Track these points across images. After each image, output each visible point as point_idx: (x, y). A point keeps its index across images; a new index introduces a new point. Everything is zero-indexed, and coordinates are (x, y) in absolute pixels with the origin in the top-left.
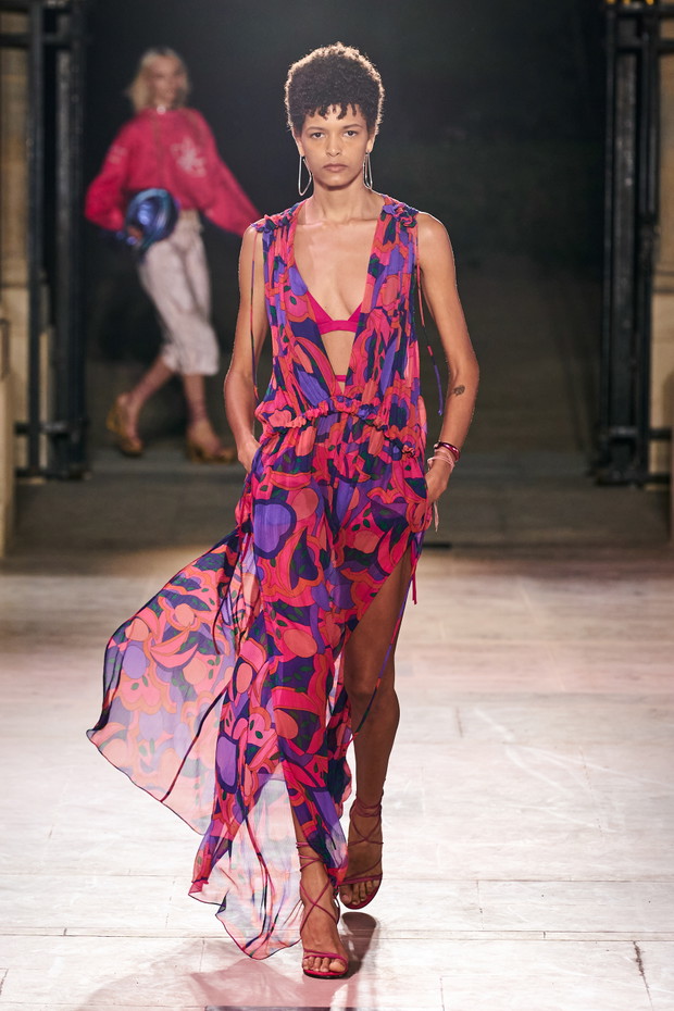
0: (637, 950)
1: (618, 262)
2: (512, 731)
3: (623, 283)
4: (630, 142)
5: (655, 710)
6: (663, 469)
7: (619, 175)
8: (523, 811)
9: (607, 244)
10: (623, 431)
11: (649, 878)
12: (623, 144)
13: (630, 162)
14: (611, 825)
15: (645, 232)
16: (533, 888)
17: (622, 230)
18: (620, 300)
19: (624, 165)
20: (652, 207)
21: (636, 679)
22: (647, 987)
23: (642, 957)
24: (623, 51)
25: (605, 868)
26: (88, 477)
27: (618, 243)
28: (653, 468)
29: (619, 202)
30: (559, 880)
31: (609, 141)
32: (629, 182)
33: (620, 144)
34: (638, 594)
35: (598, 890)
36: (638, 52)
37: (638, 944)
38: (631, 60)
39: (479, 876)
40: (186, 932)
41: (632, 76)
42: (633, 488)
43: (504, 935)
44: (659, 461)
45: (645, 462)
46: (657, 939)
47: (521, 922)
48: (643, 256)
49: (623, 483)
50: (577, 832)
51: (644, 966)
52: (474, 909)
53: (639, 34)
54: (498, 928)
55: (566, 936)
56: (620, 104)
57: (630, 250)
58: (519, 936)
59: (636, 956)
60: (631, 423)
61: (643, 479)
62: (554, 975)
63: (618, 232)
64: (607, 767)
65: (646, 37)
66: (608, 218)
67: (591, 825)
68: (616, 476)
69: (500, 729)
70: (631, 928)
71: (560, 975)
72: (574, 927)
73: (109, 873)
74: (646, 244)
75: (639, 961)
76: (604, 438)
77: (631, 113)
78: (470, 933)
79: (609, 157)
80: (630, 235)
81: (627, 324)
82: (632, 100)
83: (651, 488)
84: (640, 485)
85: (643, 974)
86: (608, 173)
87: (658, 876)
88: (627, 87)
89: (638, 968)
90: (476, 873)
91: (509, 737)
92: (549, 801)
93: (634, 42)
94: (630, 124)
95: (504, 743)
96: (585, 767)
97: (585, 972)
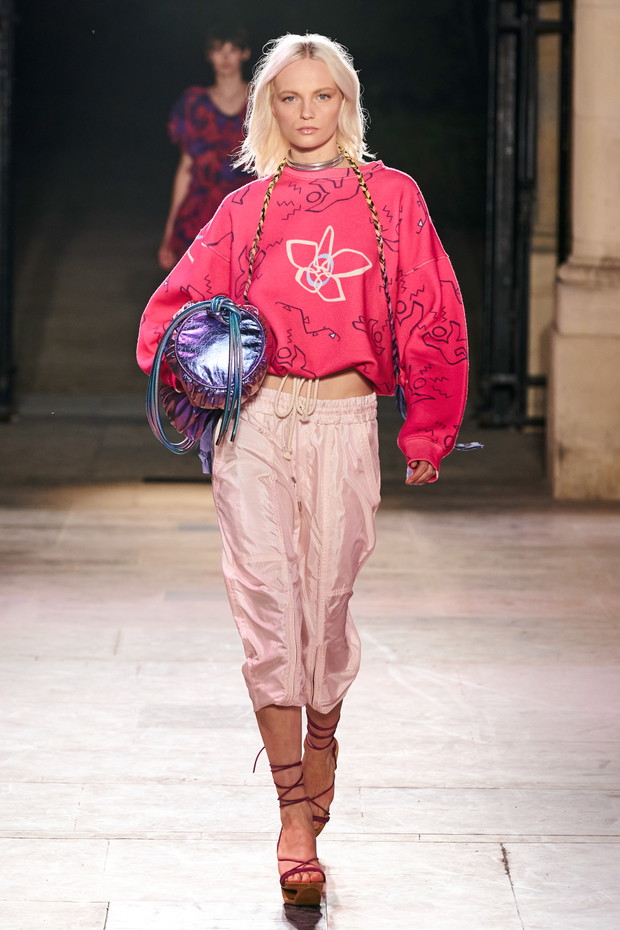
0: (504, 850)
1: (500, 224)
2: (394, 651)
3: (503, 243)
4: (510, 113)
5: (525, 632)
6: (540, 414)
7: (500, 145)
8: (403, 724)
9: (489, 207)
10: (503, 378)
11: (517, 785)
12: (505, 116)
13: (510, 132)
14: (483, 737)
15: (524, 197)
16: (411, 794)
17: (503, 194)
18: (501, 259)
19: (505, 134)
20: (530, 174)
21: (510, 604)
22: (512, 885)
23: (508, 857)
24: (504, 31)
25: (476, 776)
26: (15, 419)
27: (500, 207)
28: (531, 412)
29: (500, 169)
30: (434, 787)
31: (491, 113)
32: (509, 151)
33: (501, 116)
34: (514, 527)
35: (469, 796)
36: (517, 32)
37: (505, 846)
38: (511, 40)
39: (362, 784)
40: (92, 835)
41: (512, 54)
42: (512, 430)
43: (383, 837)
44: (536, 406)
45: (523, 406)
46: (522, 841)
47: (398, 825)
48: (522, 218)
49: (503, 426)
50: (452, 743)
51: (510, 866)
52: (356, 813)
53: (519, 15)
54: (378, 830)
55: (439, 838)
56: (502, 80)
57: (510, 213)
58: (396, 838)
59: (502, 857)
60: (511, 371)
61: (522, 422)
62: (427, 873)
63: (500, 196)
64: (480, 684)
65: (525, 18)
66: (490, 183)
67: (465, 737)
68: (497, 419)
69: (384, 649)
70: (499, 831)
71: (431, 873)
72: (447, 830)
73: (25, 779)
74: (524, 208)
75: (505, 861)
76: (486, 385)
77: (511, 87)
78: (352, 836)
79: (491, 128)
80: (510, 199)
81: (507, 281)
82: (512, 75)
83: (529, 430)
84: (519, 427)
85: (508, 873)
86: (490, 143)
87: (525, 784)
88: (508, 63)
89: (504, 867)
90: (359, 780)
91: (392, 657)
92: (427, 715)
93: (513, 22)
94: (510, 98)
95: (388, 662)
96: (460, 684)
97: (455, 871)
